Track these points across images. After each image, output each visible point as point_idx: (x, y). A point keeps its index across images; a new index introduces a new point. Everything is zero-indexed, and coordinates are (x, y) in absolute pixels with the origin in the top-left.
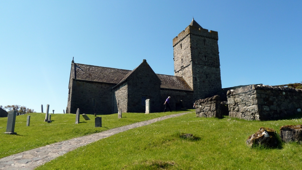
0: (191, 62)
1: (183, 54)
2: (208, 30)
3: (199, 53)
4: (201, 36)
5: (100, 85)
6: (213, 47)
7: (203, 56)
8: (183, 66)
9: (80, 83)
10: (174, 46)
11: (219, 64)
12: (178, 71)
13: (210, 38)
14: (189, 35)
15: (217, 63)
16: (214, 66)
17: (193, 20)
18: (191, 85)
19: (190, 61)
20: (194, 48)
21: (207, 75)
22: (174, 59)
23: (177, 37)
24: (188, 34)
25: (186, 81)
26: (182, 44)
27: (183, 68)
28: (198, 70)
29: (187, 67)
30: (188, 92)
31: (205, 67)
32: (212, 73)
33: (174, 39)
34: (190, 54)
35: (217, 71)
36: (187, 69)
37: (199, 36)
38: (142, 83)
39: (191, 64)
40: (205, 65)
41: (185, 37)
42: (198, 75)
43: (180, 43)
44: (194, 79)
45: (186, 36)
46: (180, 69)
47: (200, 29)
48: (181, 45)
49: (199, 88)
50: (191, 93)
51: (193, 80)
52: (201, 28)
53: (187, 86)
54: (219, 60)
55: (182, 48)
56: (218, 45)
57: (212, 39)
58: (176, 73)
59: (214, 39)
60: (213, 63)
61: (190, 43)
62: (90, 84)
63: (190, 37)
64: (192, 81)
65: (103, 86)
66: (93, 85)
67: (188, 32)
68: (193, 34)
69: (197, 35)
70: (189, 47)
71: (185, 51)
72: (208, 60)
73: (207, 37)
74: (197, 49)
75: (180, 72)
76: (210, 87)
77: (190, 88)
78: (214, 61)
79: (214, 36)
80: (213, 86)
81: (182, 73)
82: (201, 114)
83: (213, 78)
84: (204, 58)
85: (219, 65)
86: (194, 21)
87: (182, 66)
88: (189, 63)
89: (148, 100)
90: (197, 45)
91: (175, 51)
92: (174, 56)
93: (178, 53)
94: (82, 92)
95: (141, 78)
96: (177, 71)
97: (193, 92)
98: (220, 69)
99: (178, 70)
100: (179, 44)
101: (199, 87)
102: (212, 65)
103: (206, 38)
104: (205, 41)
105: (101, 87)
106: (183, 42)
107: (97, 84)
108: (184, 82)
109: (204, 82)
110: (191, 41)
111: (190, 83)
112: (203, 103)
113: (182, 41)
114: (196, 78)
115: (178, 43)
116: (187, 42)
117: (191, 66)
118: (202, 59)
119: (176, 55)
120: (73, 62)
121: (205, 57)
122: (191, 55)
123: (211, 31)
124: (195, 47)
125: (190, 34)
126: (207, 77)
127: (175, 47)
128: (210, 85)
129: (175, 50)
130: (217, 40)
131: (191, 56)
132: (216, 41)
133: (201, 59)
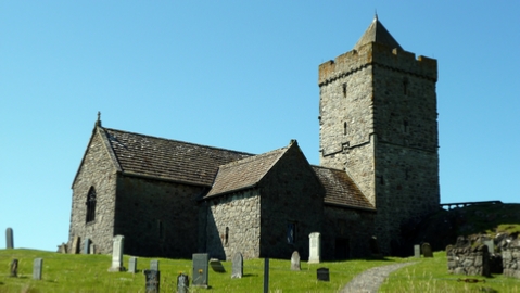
0: (372, 137)
1: (349, 110)
2: (413, 55)
3: (392, 114)
4: (398, 71)
5: (173, 189)
6: (425, 99)
7: (399, 123)
8: (348, 143)
9: (132, 181)
10: (321, 85)
11: (437, 143)
12: (334, 154)
13: (417, 76)
14: (370, 67)
15: (432, 140)
16: (424, 149)
17: (375, 20)
18: (370, 195)
19: (370, 135)
20: (380, 101)
21: (407, 171)
22: (320, 118)
23: (332, 62)
24: (366, 62)
25: (356, 182)
26: (348, 84)
27: (346, 148)
28: (388, 158)
29: (359, 146)
30: (364, 212)
31: (404, 151)
32: (420, 167)
33: (322, 67)
34: (371, 116)
35: (431, 160)
36: (359, 151)
37: (394, 70)
38: (288, 193)
39: (372, 141)
40: (405, 146)
41: (357, 69)
42: (386, 170)
43: (343, 81)
44: (379, 180)
45: (362, 67)
46: (339, 148)
47: (395, 51)
48: (345, 86)
49: (389, 204)
50: (370, 215)
51: (376, 182)
52: (400, 49)
53: (360, 196)
54: (437, 133)
55: (348, 94)
56: (435, 95)
57: (423, 78)
58: (324, 156)
59: (429, 79)
60: (422, 141)
61: (371, 89)
62: (152, 185)
63: (373, 74)
64: (372, 184)
65: (180, 189)
66: (160, 188)
67: (366, 57)
68: (380, 66)
69: (388, 68)
70: (369, 98)
71: (354, 104)
72: (411, 133)
73: (411, 74)
74: (387, 103)
75: (337, 155)
76: (414, 203)
77: (367, 202)
78: (426, 137)
79: (427, 70)
80: (419, 198)
81: (344, 161)
82: (458, 269)
83: (422, 179)
84: (402, 126)
85: (436, 146)
86: (378, 23)
87: (344, 141)
88: (367, 137)
89: (317, 234)
90: (387, 93)
91: (326, 99)
92: (321, 111)
93: (334, 107)
94: (136, 205)
95: (286, 183)
96: (327, 153)
97: (373, 212)
98: (437, 156)
99: (333, 151)
100: (337, 83)
101: (388, 201)
102: (419, 145)
103: (408, 76)
104: (405, 83)
105: (176, 194)
106: (349, 80)
107: (166, 186)
108: (350, 185)
109: (399, 187)
110: (373, 82)
111: (367, 188)
112: (462, 253)
113: (348, 78)
114: (382, 178)
115: (335, 80)
116: (362, 83)
117: (371, 147)
118: (398, 130)
119: (328, 110)
120: (99, 124)
121: (406, 124)
122: (374, 118)
123: (422, 57)
124: (382, 99)
125: (372, 64)
126: (407, 176)
127: (324, 88)
128: (412, 198)
129: (323, 95)
130: (435, 80)
131: (372, 121)
132: (431, 83)
133: (395, 130)
